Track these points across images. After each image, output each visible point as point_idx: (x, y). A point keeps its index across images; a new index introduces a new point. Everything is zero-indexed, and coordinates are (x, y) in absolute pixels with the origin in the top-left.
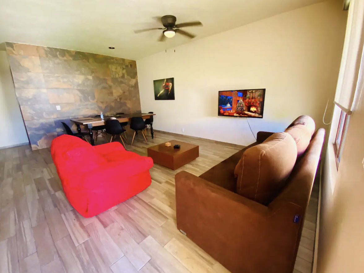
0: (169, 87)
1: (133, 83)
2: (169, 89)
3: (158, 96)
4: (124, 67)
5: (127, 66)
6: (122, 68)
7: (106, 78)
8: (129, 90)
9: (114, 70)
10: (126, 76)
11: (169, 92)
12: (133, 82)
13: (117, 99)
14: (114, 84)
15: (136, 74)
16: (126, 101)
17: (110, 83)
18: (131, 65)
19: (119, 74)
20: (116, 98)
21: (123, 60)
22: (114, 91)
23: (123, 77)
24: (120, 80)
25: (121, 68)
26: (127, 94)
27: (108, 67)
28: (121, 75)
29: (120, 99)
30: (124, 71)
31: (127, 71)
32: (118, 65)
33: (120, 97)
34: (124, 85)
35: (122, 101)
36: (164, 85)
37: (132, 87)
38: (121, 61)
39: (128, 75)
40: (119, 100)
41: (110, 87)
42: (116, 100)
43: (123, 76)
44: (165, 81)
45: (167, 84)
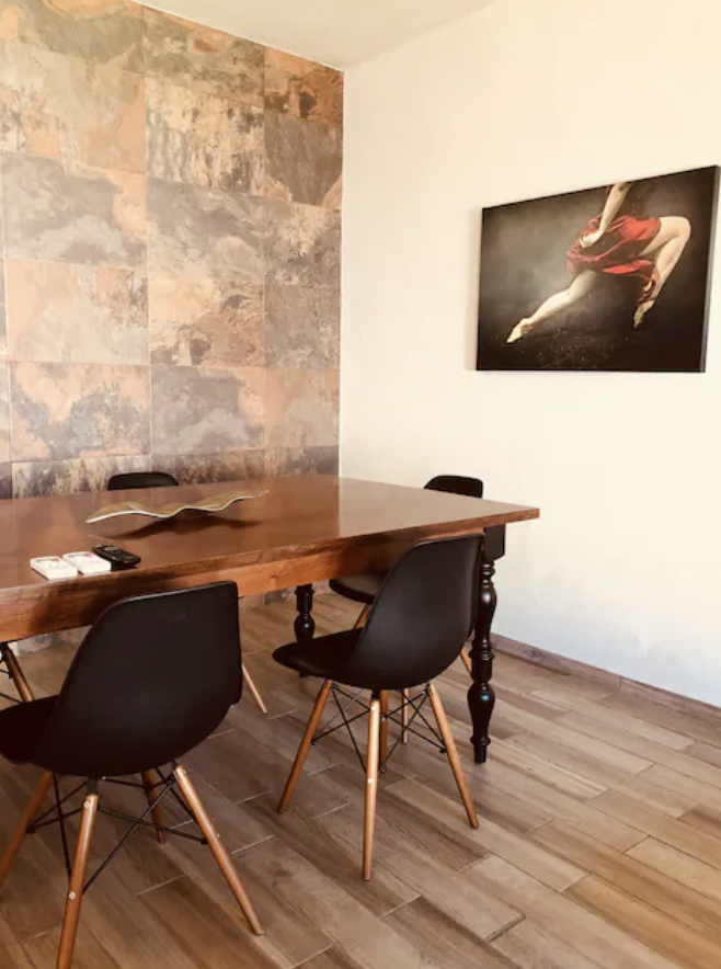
0: (653, 256)
1: (302, 236)
2: (649, 270)
3: (516, 334)
4: (256, 110)
5: (276, 104)
6: (237, 116)
7: (113, 177)
8: (270, 289)
9: (178, 121)
10: (259, 175)
11: (649, 304)
12: (305, 225)
13: (176, 349)
14: (166, 228)
15: (329, 168)
16: (239, 372)
17: (135, 218)
18: (306, 104)
19: (209, 160)
20: (170, 343)
21: (256, 55)
22: (159, 283)
23: (237, 180)
24: (212, 199)
25: (230, 113)
26: (250, 313)
27: (132, 92)
28: (223, 164)
29: (198, 350)
30: (253, 140)
31: (271, 142)
32: (209, 86)
33: (198, 335)
34: (236, 241)
35: (207, 369)
36: (594, 237)
37: (296, 262)
38: (235, 61)
39: (273, 172)
40: (184, 359)
41: (136, 251)
42: (166, 355)
43: (237, 172)
44: (614, 199)
45: (633, 227)
